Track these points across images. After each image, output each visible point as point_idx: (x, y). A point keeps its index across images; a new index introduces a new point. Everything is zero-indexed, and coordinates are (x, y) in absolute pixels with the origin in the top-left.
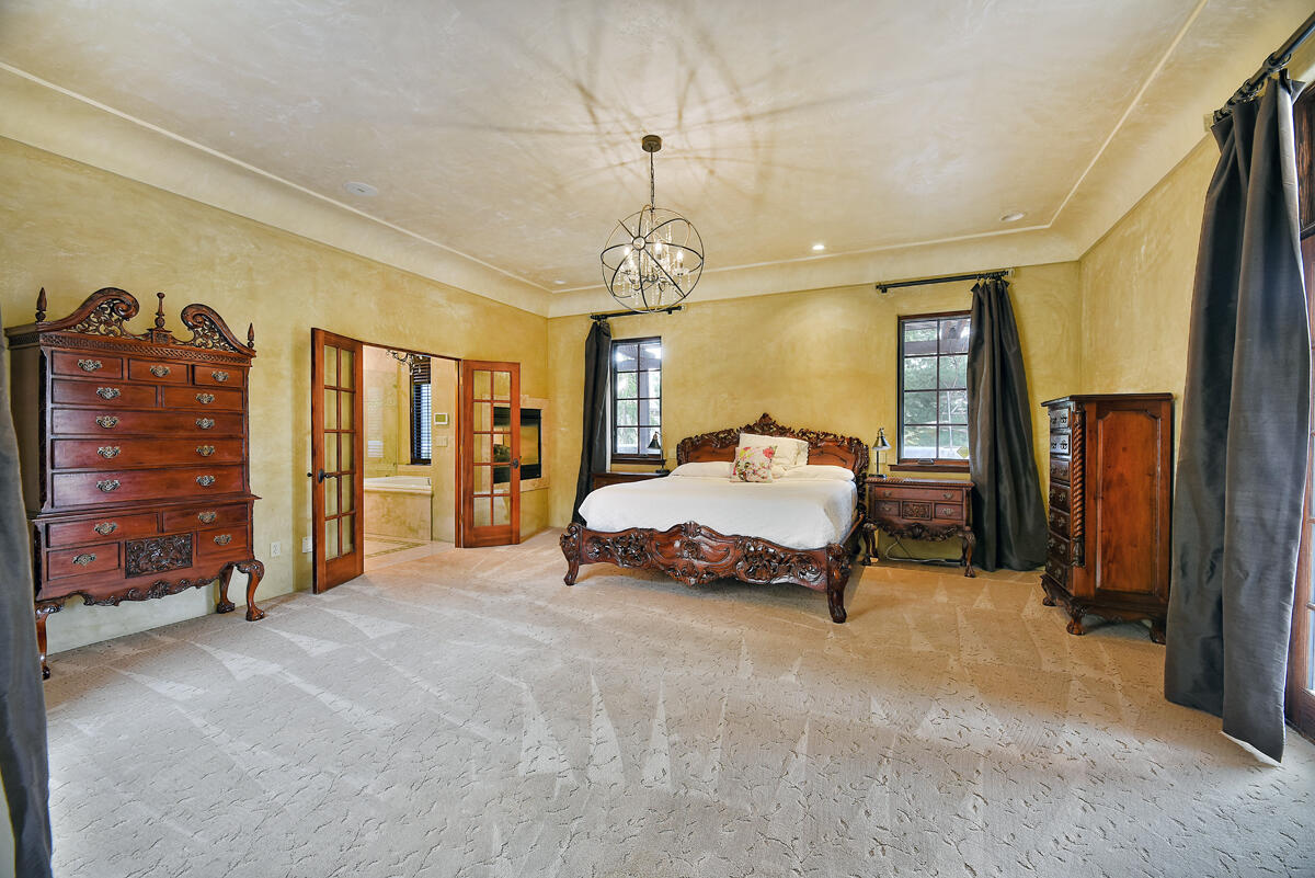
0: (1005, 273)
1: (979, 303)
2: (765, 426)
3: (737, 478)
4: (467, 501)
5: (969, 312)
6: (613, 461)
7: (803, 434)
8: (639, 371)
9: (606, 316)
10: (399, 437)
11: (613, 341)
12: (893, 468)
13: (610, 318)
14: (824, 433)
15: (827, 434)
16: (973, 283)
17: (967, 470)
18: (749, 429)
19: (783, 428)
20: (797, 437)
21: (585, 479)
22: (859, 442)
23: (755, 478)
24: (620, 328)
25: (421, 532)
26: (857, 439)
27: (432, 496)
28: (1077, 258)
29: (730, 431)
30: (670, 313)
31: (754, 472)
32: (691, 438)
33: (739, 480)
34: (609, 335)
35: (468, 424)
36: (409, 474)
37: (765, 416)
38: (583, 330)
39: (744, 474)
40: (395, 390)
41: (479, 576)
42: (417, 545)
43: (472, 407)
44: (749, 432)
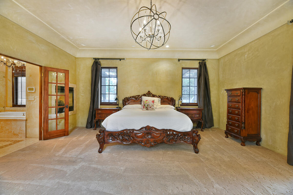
0: (205, 60)
1: (200, 66)
2: (149, 94)
3: (145, 109)
4: (45, 122)
5: (198, 68)
6: (101, 105)
7: (159, 97)
8: (109, 77)
9: (99, 59)
10: (6, 96)
11: (101, 67)
12: (181, 105)
13: (100, 60)
14: (164, 96)
15: (165, 97)
16: (199, 61)
17: (197, 105)
18: (145, 95)
19: (154, 95)
20: (158, 97)
21: (91, 111)
22: (173, 99)
23: (150, 109)
24: (104, 63)
25: (20, 135)
26: (173, 98)
27: (26, 120)
28: (218, 58)
29: (139, 96)
30: (120, 60)
31: (150, 107)
32: (127, 98)
33: (146, 110)
34: (100, 65)
35: (46, 92)
36: (11, 111)
37: (149, 91)
38: (91, 62)
39: (147, 108)
40: (4, 79)
41: (57, 155)
42: (19, 141)
43: (48, 85)
44: (144, 96)
